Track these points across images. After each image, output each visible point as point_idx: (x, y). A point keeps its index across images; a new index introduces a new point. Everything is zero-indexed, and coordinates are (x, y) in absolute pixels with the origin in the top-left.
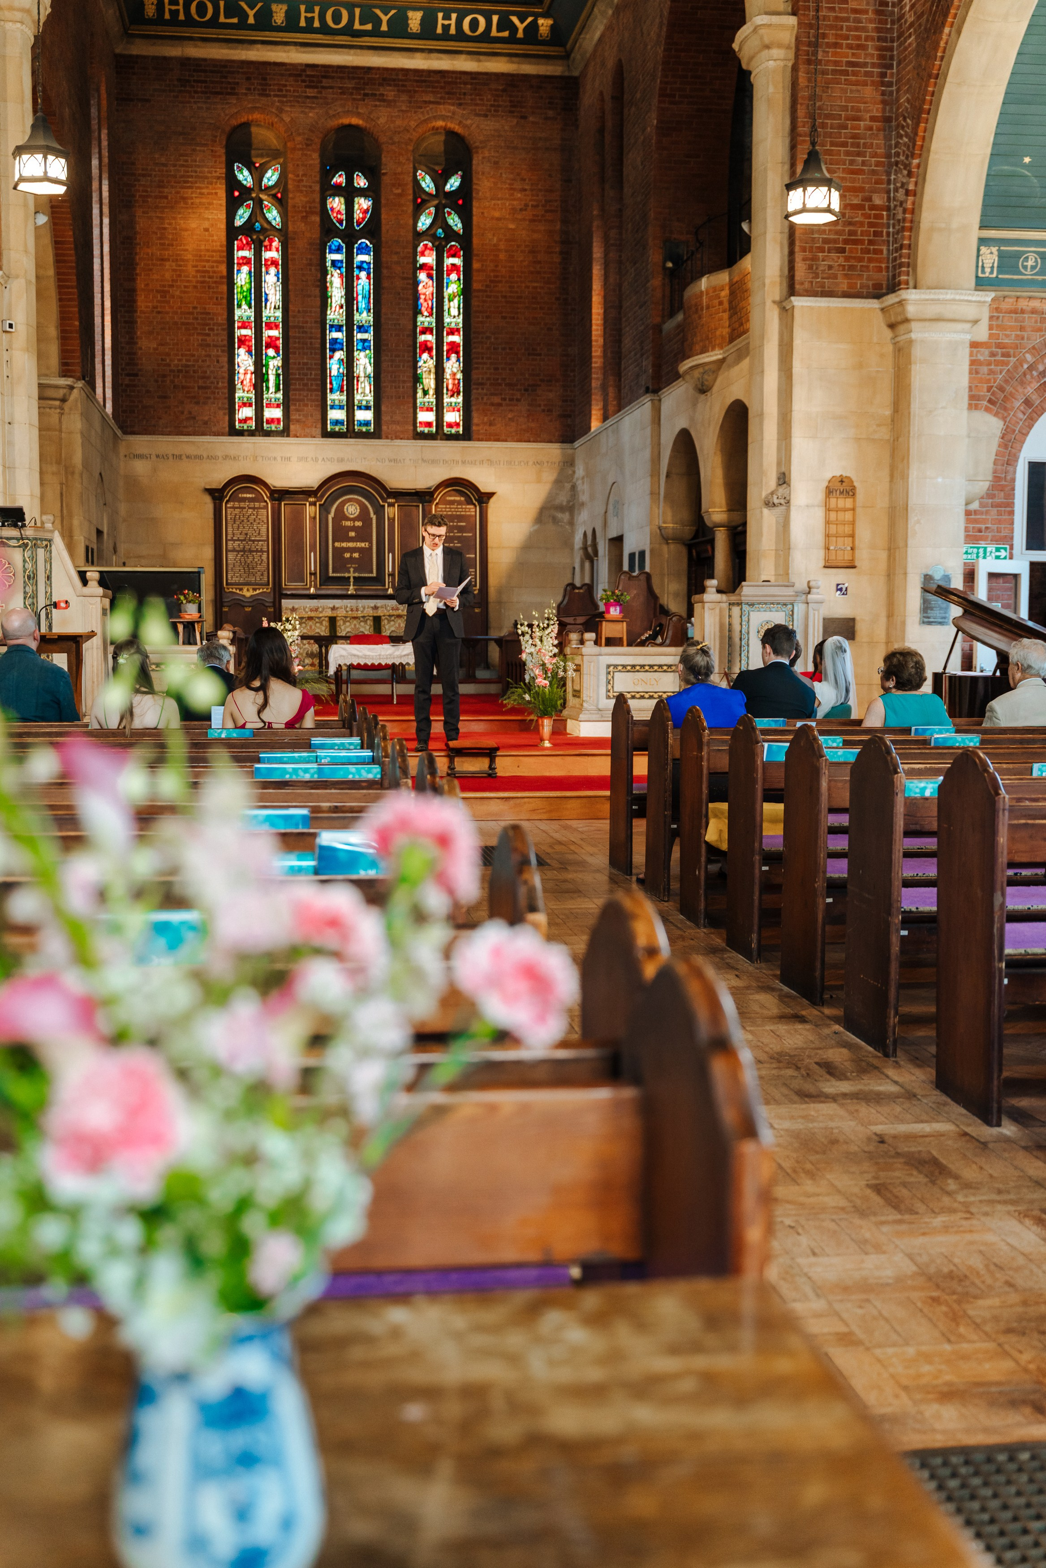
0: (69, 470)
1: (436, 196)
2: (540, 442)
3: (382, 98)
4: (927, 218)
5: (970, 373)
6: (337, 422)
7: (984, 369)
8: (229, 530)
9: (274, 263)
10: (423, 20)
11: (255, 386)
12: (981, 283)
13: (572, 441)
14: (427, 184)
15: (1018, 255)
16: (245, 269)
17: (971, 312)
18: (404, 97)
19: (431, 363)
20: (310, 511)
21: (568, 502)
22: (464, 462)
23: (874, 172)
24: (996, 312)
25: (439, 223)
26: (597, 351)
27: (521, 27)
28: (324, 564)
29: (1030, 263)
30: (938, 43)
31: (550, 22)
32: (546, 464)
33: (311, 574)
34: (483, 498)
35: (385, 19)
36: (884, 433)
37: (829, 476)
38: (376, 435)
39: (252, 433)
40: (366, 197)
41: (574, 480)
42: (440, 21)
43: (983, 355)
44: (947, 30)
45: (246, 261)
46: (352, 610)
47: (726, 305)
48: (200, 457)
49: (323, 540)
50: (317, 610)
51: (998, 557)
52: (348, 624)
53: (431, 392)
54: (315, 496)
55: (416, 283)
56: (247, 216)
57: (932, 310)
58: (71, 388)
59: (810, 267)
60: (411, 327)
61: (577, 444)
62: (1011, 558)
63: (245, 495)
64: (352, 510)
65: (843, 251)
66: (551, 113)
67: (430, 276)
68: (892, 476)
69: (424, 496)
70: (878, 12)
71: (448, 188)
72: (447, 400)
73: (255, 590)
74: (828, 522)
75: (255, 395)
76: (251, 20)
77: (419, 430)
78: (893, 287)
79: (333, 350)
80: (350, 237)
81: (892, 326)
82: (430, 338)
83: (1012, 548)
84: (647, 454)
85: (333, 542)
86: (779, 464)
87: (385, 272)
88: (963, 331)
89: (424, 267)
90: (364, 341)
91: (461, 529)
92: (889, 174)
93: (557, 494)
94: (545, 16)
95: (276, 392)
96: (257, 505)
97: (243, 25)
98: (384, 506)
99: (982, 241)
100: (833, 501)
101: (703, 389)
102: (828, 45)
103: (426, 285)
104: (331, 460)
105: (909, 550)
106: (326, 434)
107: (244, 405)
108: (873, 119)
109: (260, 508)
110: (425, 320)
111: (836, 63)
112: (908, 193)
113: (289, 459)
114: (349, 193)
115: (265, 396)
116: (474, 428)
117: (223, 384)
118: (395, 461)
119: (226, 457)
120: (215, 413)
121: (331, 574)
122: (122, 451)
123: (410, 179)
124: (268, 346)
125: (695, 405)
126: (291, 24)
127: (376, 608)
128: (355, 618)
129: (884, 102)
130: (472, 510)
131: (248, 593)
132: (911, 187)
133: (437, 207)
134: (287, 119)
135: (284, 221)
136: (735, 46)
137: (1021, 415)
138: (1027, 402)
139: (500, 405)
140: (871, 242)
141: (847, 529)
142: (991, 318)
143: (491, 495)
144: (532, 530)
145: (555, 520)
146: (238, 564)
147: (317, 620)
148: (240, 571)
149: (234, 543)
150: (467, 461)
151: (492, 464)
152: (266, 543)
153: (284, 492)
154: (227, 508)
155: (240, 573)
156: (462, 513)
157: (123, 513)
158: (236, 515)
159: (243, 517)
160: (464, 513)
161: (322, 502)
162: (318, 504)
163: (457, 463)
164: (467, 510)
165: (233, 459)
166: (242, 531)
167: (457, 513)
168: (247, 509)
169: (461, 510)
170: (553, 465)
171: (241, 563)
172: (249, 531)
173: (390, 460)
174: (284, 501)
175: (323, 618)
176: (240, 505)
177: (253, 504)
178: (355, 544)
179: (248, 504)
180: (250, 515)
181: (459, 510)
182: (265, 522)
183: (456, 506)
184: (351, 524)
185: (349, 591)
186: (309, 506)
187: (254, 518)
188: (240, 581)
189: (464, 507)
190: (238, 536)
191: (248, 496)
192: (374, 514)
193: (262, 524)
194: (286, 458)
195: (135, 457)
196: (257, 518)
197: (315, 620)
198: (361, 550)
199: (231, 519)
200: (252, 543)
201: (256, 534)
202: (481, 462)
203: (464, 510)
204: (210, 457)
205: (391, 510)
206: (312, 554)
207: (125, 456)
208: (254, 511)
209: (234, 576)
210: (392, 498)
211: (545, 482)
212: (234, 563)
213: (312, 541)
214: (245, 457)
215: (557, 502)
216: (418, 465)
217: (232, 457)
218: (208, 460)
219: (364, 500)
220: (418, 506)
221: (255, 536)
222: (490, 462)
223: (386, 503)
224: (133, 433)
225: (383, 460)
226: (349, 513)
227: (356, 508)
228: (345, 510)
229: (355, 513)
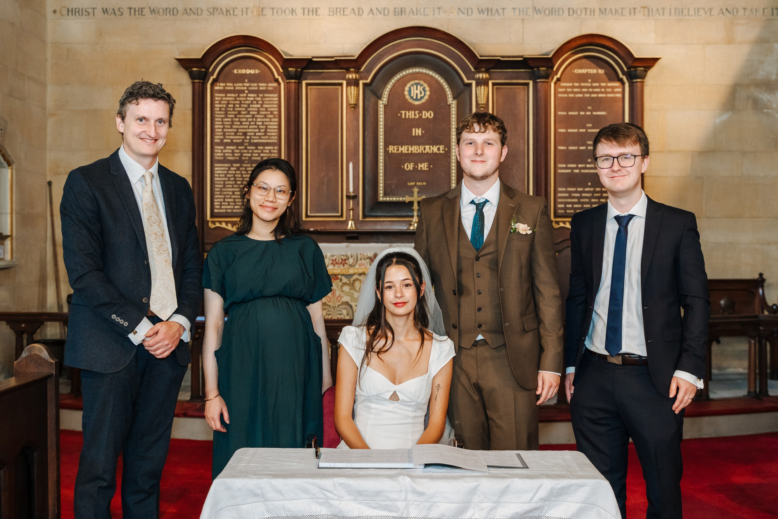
8: (218, 127)
20: (349, 94)
22: (603, 12)
28: (370, 182)
32: (741, 12)
33: (348, 197)
48: (173, 12)
49: (369, 141)
54: (357, 70)
63: (243, 71)
69: (537, 68)
85: (386, 146)
93: (761, 62)
96: (263, 86)
98: (470, 85)
104: (384, 12)
109: (267, 91)
113: (315, 11)
118: (489, 11)
119: (214, 11)
121: (381, 198)
122: (50, 4)
130: (618, 90)
143: (652, 62)
144: (718, 121)
145: (757, 104)
146: (231, 182)
147: (345, 280)
148: (234, 194)
149: (225, 149)
150: (608, 10)
151: (650, 13)
152: (276, 148)
153: (304, 64)
154: (214, 91)
155: (234, 197)
156: (600, 95)
157: (50, 103)
158: (228, 103)
159: (240, 107)
160: (604, 95)
161: (368, 81)
162: (361, 82)
163: (592, 12)
164: (608, 90)
165: (225, 13)
166: (237, 129)
167: (593, 95)
168: (247, 94)
169: (598, 90)
170: (754, 14)
171: (235, 180)
172: (249, 128)
173: (480, 10)
174: (306, 79)
175: (355, 277)
176: (235, 87)
177: (256, 85)
178: (422, 147)
179: (248, 85)
180: (252, 103)
181: (595, 90)
182: (275, 115)
183: (590, 85)
184: (415, 115)
185: (411, 225)
186: (347, 86)
187: (258, 108)
188: (234, 211)
189: (603, 84)
190: (231, 137)
191: (248, 71)
192: (454, 98)
193: (271, 118)
194: (311, 9)
195: (70, 13)
196: (262, 107)
197: (341, 280)
198: (431, 158)
199: (220, 110)
200: (253, 148)
201: (260, 134)
202: (632, 11)
203: (603, 90)
204: (188, 11)
205: (482, 92)
206: (351, 165)
207: (55, 12)
208: (258, 97)
209: (224, 201)
210: (482, 72)
211: (740, 43)
212: (224, 181)
213: (352, 144)
214: (244, 10)
215: (761, 75)
216: (526, 17)
217: (224, 10)
218: (185, 16)
219: (437, 76)
220: (527, 84)
221: (260, 136)
222: (646, 10)
223: (473, 79)
225: (468, 11)
226: (412, 98)
227: (424, 89)
228: (406, 93)
229: (422, 98)
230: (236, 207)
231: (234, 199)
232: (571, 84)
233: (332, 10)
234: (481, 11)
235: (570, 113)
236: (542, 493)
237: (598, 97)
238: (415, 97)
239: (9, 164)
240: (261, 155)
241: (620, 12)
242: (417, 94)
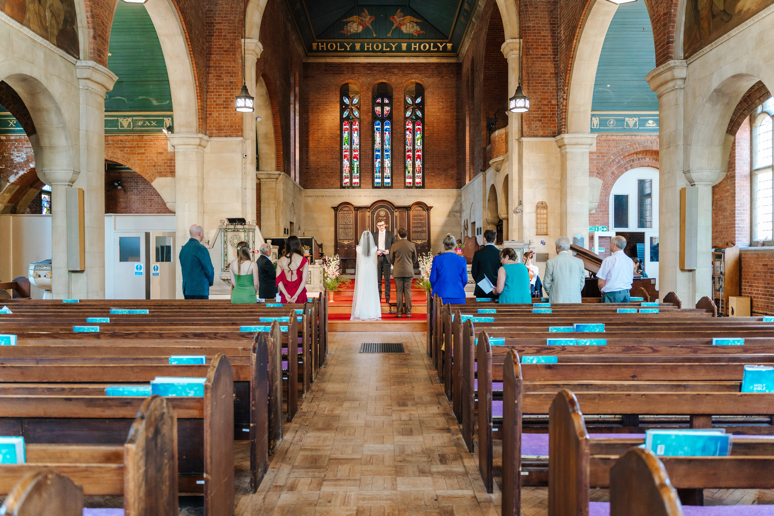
0: (278, 202)
1: (412, 105)
2: (449, 189)
3: (393, 73)
4: (571, 108)
5: (590, 163)
6: (378, 183)
7: (595, 162)
8: (340, 221)
9: (356, 129)
10: (407, 46)
11: (350, 171)
12: (593, 131)
13: (460, 188)
14: (409, 101)
15: (607, 120)
16: (346, 132)
17: (589, 141)
18: (401, 72)
19: (411, 162)
20: (368, 214)
21: (459, 209)
22: (422, 196)
23: (552, 92)
24: (599, 142)
25: (414, 114)
26: (468, 157)
27: (441, 47)
29: (612, 123)
30: (572, 46)
31: (451, 45)
32: (451, 196)
34: (428, 209)
35: (394, 46)
36: (558, 186)
37: (537, 201)
38: (391, 187)
39: (348, 188)
40: (388, 106)
41: (461, 202)
42: (413, 46)
43: (595, 156)
44: (575, 41)
45: (347, 129)
47: (504, 140)
48: (330, 196)
51: (603, 231)
53: (411, 172)
54: (370, 209)
55: (405, 135)
56: (347, 114)
57: (574, 141)
58: (280, 175)
59: (529, 127)
60: (403, 150)
61: (462, 189)
62: (608, 231)
63: (346, 209)
64: (382, 213)
65: (541, 121)
66: (452, 75)
67: (410, 132)
68: (561, 201)
69: (408, 208)
70: (552, 36)
71: (416, 102)
72: (416, 175)
73: (348, 241)
74: (537, 219)
75: (350, 174)
76: (348, 49)
77: (406, 185)
78: (560, 133)
79: (377, 159)
80: (382, 120)
81: (560, 147)
82: (410, 154)
83: (608, 227)
84: (481, 193)
86: (519, 197)
87: (394, 131)
88: (586, 148)
89: (408, 129)
90: (387, 155)
91: (421, 220)
92: (557, 93)
93: (455, 207)
94: (449, 43)
95: (357, 173)
96: (350, 212)
97: (346, 51)
98: (393, 212)
99: (593, 116)
100: (539, 211)
101: (498, 170)
102: (534, 48)
103: (409, 135)
104: (375, 196)
105: (568, 229)
106: (374, 187)
107: (346, 178)
108: (551, 73)
110: (408, 147)
111: (537, 55)
112: (564, 99)
113: (361, 196)
114: (382, 105)
115: (353, 175)
116: (426, 184)
117: (338, 171)
118: (397, 196)
119: (339, 196)
120: (336, 181)
122: (303, 194)
123: (402, 100)
124: (354, 158)
125: (496, 176)
126: (362, 50)
129: (555, 68)
130: (425, 213)
131: (346, 243)
132: (565, 97)
133: (413, 109)
134: (361, 81)
135: (360, 116)
136: (502, 50)
137: (610, 178)
138: (613, 173)
139: (435, 176)
140: (551, 117)
141: (545, 221)
142: (597, 143)
143: (431, 207)
144: (446, 219)
145: (455, 216)
149: (342, 226)
152: (353, 225)
153: (358, 208)
154: (339, 213)
158: (342, 216)
159: (345, 217)
160: (422, 214)
162: (371, 211)
163: (420, 196)
165: (342, 198)
166: (344, 221)
167: (419, 214)
168: (346, 214)
170: (454, 197)
171: (344, 232)
172: (347, 221)
174: (359, 211)
176: (344, 212)
177: (348, 212)
179: (346, 212)
180: (347, 216)
182: (352, 218)
183: (419, 212)
186: (368, 212)
187: (349, 217)
189: (422, 212)
190: (343, 223)
192: (390, 215)
199: (340, 217)
200: (348, 225)
202: (428, 196)
204: (334, 196)
205: (396, 213)
207: (305, 196)
208: (349, 215)
209: (341, 236)
210: (396, 209)
211: (451, 203)
212: (341, 232)
213: (369, 224)
214: (346, 196)
215: (455, 210)
216: (405, 198)
217: (341, 196)
218: (333, 198)
219: (387, 210)
220: (406, 212)
221: (349, 223)
222: (431, 196)
224: (307, 188)
225: (393, 196)
227: (384, 213)
228: (380, 214)
229: (383, 215)
230: (344, 238)
231: (344, 236)
232: (415, 212)
233: (364, 196)
235: (415, 218)
240: (349, 227)
241: (425, 196)
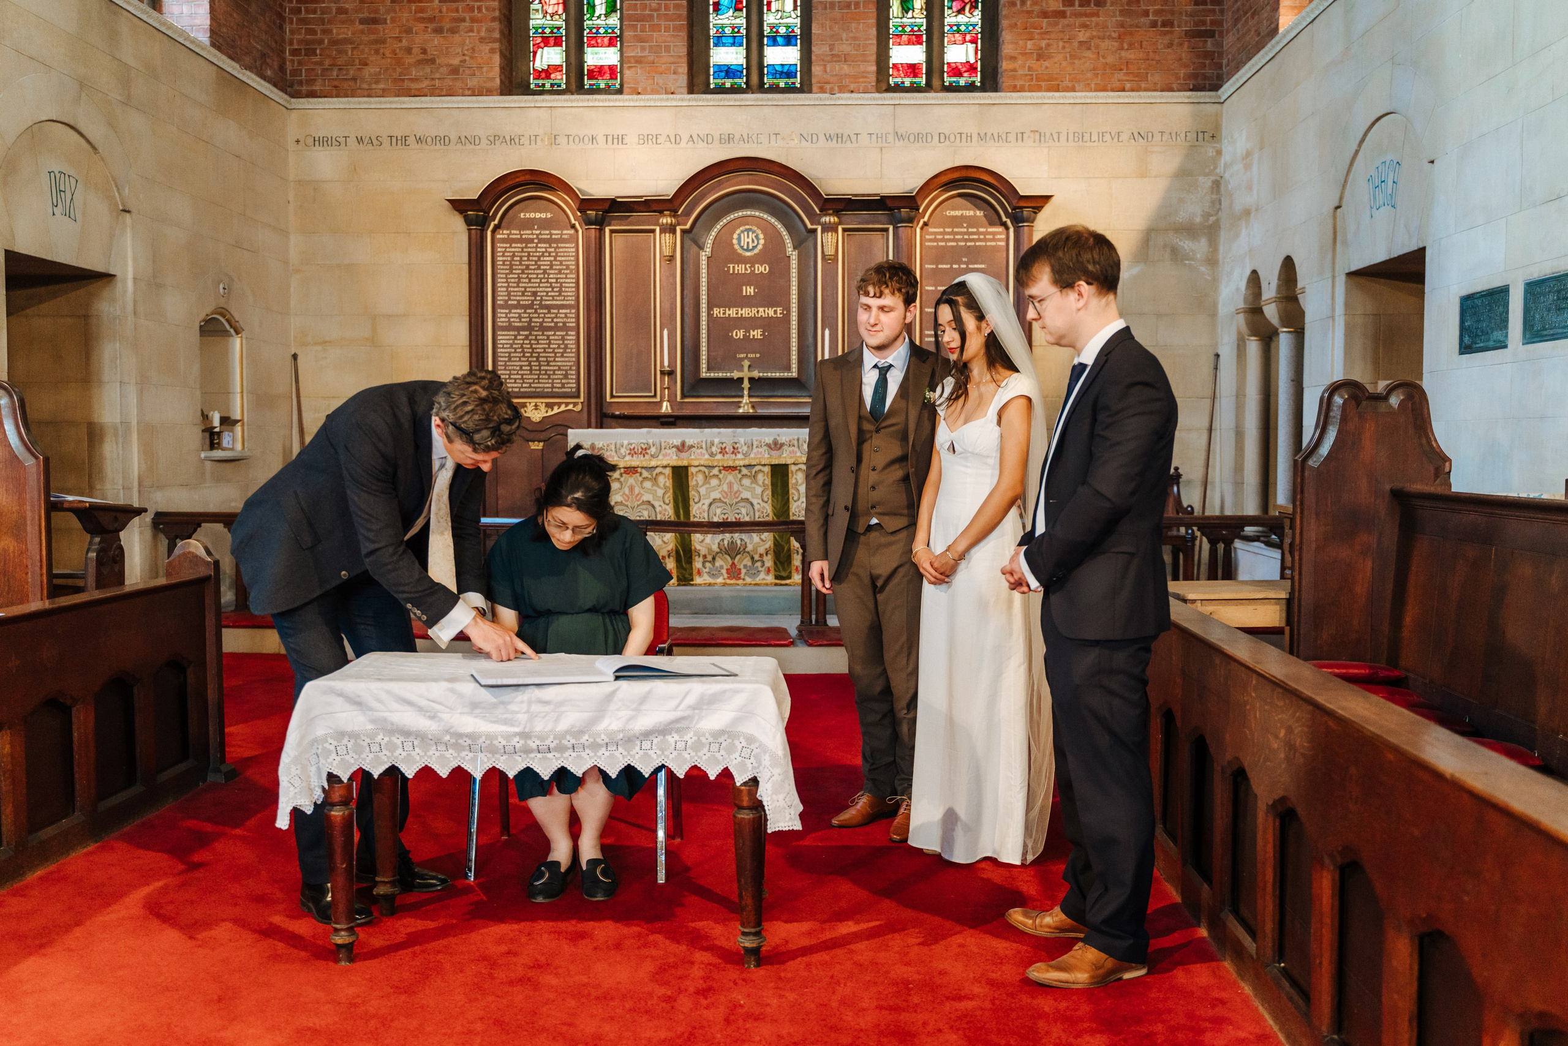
2: (1146, 90)
6: (729, 71)
8: (500, 285)
13: (1216, 87)
20: (663, 244)
21: (1206, 215)
22: (982, 137)
28: (691, 354)
32: (1158, 137)
33: (663, 373)
34: (1023, 210)
38: (802, 88)
39: (555, 90)
41: (1220, 170)
46: (723, 451)
48: (444, 140)
49: (689, 302)
50: (644, 451)
52: (714, 482)
54: (674, 212)
61: (1227, 91)
63: (532, 215)
69: (898, 209)
72: (950, 19)
73: (550, 406)
75: (565, 21)
77: (892, 81)
85: (710, 308)
93: (1181, 200)
95: (607, 15)
96: (556, 233)
98: (814, 231)
104: (707, 139)
106: (703, 91)
107: (546, 42)
109: (561, 240)
113: (621, 139)
115: (587, 23)
116: (1005, 65)
118: (838, 137)
119: (495, 139)
120: (473, 49)
121: (704, 374)
122: (293, 131)
127: (777, 446)
128: (728, 468)
130: (1000, 238)
131: (534, 413)
139: (1062, 14)
143: (1041, 201)
146: (517, 355)
147: (645, 474)
148: (521, 369)
149: (510, 312)
150: (989, 135)
151: (1042, 138)
152: (573, 311)
153: (607, 206)
154: (496, 241)
155: (522, 372)
156: (977, 244)
157: (294, 255)
158: (514, 256)
159: (528, 260)
160: (984, 244)
161: (688, 226)
162: (678, 229)
163: (969, 138)
164: (987, 237)
165: (509, 143)
166: (525, 288)
167: (969, 244)
168: (537, 243)
169: (976, 237)
170: (1174, 139)
171: (523, 352)
172: (539, 287)
173: (828, 136)
174: (609, 225)
175: (658, 470)
176: (521, 235)
177: (548, 232)
178: (754, 310)
179: (538, 232)
180: (543, 256)
181: (971, 237)
182: (572, 270)
183: (965, 230)
184: (746, 269)
185: (740, 407)
186: (661, 233)
187: (551, 261)
188: (522, 390)
189: (982, 230)
190: (518, 298)
191: (538, 215)
192: (795, 248)
193: (567, 274)
194: (616, 137)
195: (317, 143)
196: (555, 260)
197: (641, 474)
198: (766, 324)
199: (504, 265)
200: (546, 311)
201: (553, 294)
202: (1020, 136)
203: (982, 237)
204: (463, 139)
205: (830, 240)
206: (666, 332)
207: (298, 141)
208: (550, 247)
209: (510, 378)
210: (830, 215)
211: (1156, 177)
212: (510, 353)
213: (667, 306)
214: (533, 138)
215: (1182, 216)
216: (886, 145)
217: (508, 138)
218: (459, 146)
219: (773, 220)
220: (887, 230)
221: (553, 296)
222: (1037, 135)
223: (819, 223)
224: (312, 95)
225: (812, 138)
226: (742, 247)
227: (757, 237)
228: (735, 241)
229: (754, 247)
230: (524, 385)
231: (522, 375)
232: (942, 230)
233: (641, 137)
234: (829, 138)
235: (940, 266)
236: (691, 700)
237: (975, 246)
238: (745, 247)
239: (237, 333)
240: (555, 320)
241: (1004, 138)
242: (748, 243)
